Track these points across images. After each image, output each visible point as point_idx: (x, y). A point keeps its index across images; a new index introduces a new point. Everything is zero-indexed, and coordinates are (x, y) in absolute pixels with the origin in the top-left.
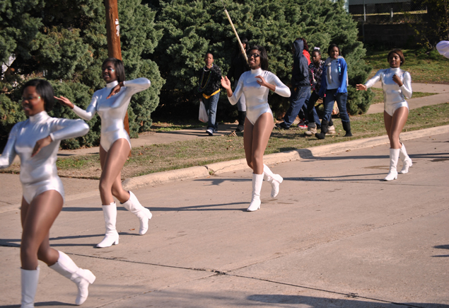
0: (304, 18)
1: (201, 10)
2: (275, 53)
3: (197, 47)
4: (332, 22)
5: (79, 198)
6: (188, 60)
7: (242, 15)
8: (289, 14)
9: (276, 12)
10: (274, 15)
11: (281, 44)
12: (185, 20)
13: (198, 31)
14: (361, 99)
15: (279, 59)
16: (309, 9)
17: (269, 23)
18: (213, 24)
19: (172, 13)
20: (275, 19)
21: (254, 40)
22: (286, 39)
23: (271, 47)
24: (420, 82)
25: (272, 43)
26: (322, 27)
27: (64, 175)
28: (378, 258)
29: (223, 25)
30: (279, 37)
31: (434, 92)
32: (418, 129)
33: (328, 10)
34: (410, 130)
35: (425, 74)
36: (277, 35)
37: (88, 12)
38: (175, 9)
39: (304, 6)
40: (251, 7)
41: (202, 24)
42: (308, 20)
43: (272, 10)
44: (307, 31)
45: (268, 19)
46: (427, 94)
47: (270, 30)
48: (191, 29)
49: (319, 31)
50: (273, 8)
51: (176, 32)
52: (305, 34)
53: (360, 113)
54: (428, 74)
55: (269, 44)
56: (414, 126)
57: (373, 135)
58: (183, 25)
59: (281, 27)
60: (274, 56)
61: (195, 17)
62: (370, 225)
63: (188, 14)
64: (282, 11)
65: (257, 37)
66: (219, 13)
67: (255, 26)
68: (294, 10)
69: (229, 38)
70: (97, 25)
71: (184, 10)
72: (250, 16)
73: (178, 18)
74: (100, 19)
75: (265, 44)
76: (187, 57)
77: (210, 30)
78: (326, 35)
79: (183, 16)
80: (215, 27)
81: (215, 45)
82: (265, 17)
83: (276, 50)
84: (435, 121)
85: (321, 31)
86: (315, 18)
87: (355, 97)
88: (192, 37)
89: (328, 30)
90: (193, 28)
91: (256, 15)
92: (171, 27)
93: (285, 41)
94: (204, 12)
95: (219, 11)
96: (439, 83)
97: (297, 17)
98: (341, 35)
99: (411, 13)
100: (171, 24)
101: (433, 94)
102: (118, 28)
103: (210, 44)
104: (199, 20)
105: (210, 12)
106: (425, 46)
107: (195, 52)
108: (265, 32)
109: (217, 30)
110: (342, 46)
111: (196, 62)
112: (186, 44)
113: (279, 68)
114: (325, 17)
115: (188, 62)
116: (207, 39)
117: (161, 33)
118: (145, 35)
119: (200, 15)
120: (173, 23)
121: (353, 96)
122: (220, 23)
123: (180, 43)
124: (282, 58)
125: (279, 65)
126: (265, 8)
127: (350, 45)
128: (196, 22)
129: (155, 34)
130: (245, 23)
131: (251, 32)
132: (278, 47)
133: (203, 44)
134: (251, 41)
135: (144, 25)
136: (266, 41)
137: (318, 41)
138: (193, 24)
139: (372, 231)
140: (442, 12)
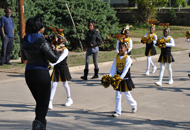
0: (95, 9)
1: (52, 3)
2: (84, 23)
3: (50, 19)
4: (106, 10)
5: (11, 81)
6: (47, 24)
7: (70, 6)
8: (89, 6)
9: (84, 5)
10: (83, 7)
11: (86, 19)
12: (45, 7)
13: (51, 12)
15: (85, 25)
16: (97, 5)
17: (81, 10)
18: (57, 9)
19: (40, 4)
20: (83, 8)
21: (75, 17)
22: (88, 17)
23: (82, 20)
24: (137, 37)
25: (82, 18)
26: (102, 12)
27: (2, 71)
28: (152, 106)
29: (62, 10)
30: (85, 16)
33: (103, 6)
34: (140, 57)
35: (138, 34)
36: (85, 15)
37: (9, 2)
38: (41, 2)
39: (95, 3)
40: (74, 3)
41: (52, 9)
42: (97, 9)
43: (82, 5)
44: (97, 14)
45: (81, 8)
47: (82, 13)
48: (48, 11)
49: (101, 14)
50: (83, 4)
51: (42, 12)
52: (96, 15)
54: (140, 34)
55: (81, 19)
56: (141, 55)
58: (44, 9)
59: (86, 12)
60: (83, 24)
61: (50, 6)
62: (143, 94)
63: (47, 5)
64: (86, 5)
65: (76, 16)
66: (60, 5)
67: (75, 11)
68: (91, 5)
69: (64, 15)
70: (12, 8)
71: (45, 3)
72: (73, 6)
73: (42, 6)
74: (13, 5)
75: (79, 19)
76: (46, 23)
77: (56, 12)
78: (104, 16)
79: (44, 6)
80: (58, 10)
81: (58, 18)
82: (79, 7)
83: (84, 21)
85: (102, 14)
86: (99, 9)
87: (115, 43)
88: (48, 14)
89: (105, 14)
90: (49, 11)
91: (76, 6)
92: (39, 10)
93: (88, 18)
94: (53, 4)
95: (60, 4)
97: (92, 8)
98: (111, 16)
100: (39, 9)
102: (24, 9)
103: (56, 18)
104: (51, 7)
105: (56, 4)
106: (137, 22)
107: (50, 21)
108: (80, 14)
109: (59, 12)
110: (111, 21)
111: (50, 25)
112: (46, 17)
113: (85, 29)
114: (103, 8)
115: (47, 25)
116: (55, 16)
117: (37, 12)
118: (30, 13)
119: (52, 5)
120: (40, 8)
121: (115, 42)
122: (60, 9)
123: (43, 17)
124: (87, 25)
125: (85, 28)
126: (79, 3)
127: (114, 21)
128: (50, 8)
129: (34, 12)
130: (71, 9)
131: (74, 13)
132: (85, 20)
133: (53, 18)
134: (74, 17)
135: (30, 8)
136: (80, 17)
137: (102, 18)
138: (49, 9)
139: (144, 96)
140: (144, 8)
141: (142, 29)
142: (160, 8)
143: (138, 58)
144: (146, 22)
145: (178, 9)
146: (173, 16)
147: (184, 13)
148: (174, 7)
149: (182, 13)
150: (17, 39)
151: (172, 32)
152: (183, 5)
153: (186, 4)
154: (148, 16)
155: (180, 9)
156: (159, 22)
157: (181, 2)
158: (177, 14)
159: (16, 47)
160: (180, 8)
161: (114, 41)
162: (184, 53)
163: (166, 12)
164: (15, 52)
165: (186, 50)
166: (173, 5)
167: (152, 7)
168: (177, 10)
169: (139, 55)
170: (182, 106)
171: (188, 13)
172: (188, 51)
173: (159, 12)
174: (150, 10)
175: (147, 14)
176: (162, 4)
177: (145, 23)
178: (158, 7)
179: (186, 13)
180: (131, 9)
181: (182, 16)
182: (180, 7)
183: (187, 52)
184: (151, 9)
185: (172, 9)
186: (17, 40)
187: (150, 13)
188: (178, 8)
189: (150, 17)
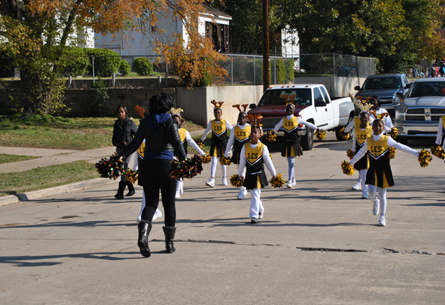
24: (21, 146)
31: (38, 155)
32: (36, 189)
35: (24, 138)
46: (31, 158)
54: (27, 139)
56: (31, 187)
84: (49, 182)
96: (39, 147)
99: (5, 79)
101: (37, 157)
106: (20, 111)
139: (40, 280)
140: (35, 80)
141: (31, 127)
142: (71, 79)
144: (42, 109)
145: (112, 80)
146: (102, 96)
147: (126, 89)
148: (103, 77)
149: (120, 89)
151: (101, 132)
152: (123, 71)
153: (129, 69)
154: (44, 96)
155: (116, 80)
156: (70, 109)
157: (118, 63)
158: (109, 92)
160: (115, 78)
163: (86, 86)
166: (101, 72)
167: (54, 76)
168: (108, 83)
169: (27, 187)
170: (125, 298)
171: (132, 88)
173: (70, 86)
174: (48, 83)
175: (42, 92)
176: (75, 70)
177: (38, 113)
178: (66, 76)
179: (130, 89)
180: (6, 81)
181: (121, 96)
182: (116, 76)
184: (52, 80)
185: (98, 80)
187: (49, 90)
188: (111, 78)
189: (49, 98)
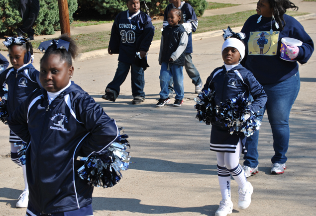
14: (201, 7)
53: (199, 16)
57: (216, 29)
87: (197, 5)
121: (196, 5)
143: (234, 28)
150: (50, 3)
159: (51, 15)
161: (196, 3)
162: (303, 19)
164: (49, 23)
165: (305, 14)
172: (308, 15)
183: (307, 17)
186: (51, 5)
